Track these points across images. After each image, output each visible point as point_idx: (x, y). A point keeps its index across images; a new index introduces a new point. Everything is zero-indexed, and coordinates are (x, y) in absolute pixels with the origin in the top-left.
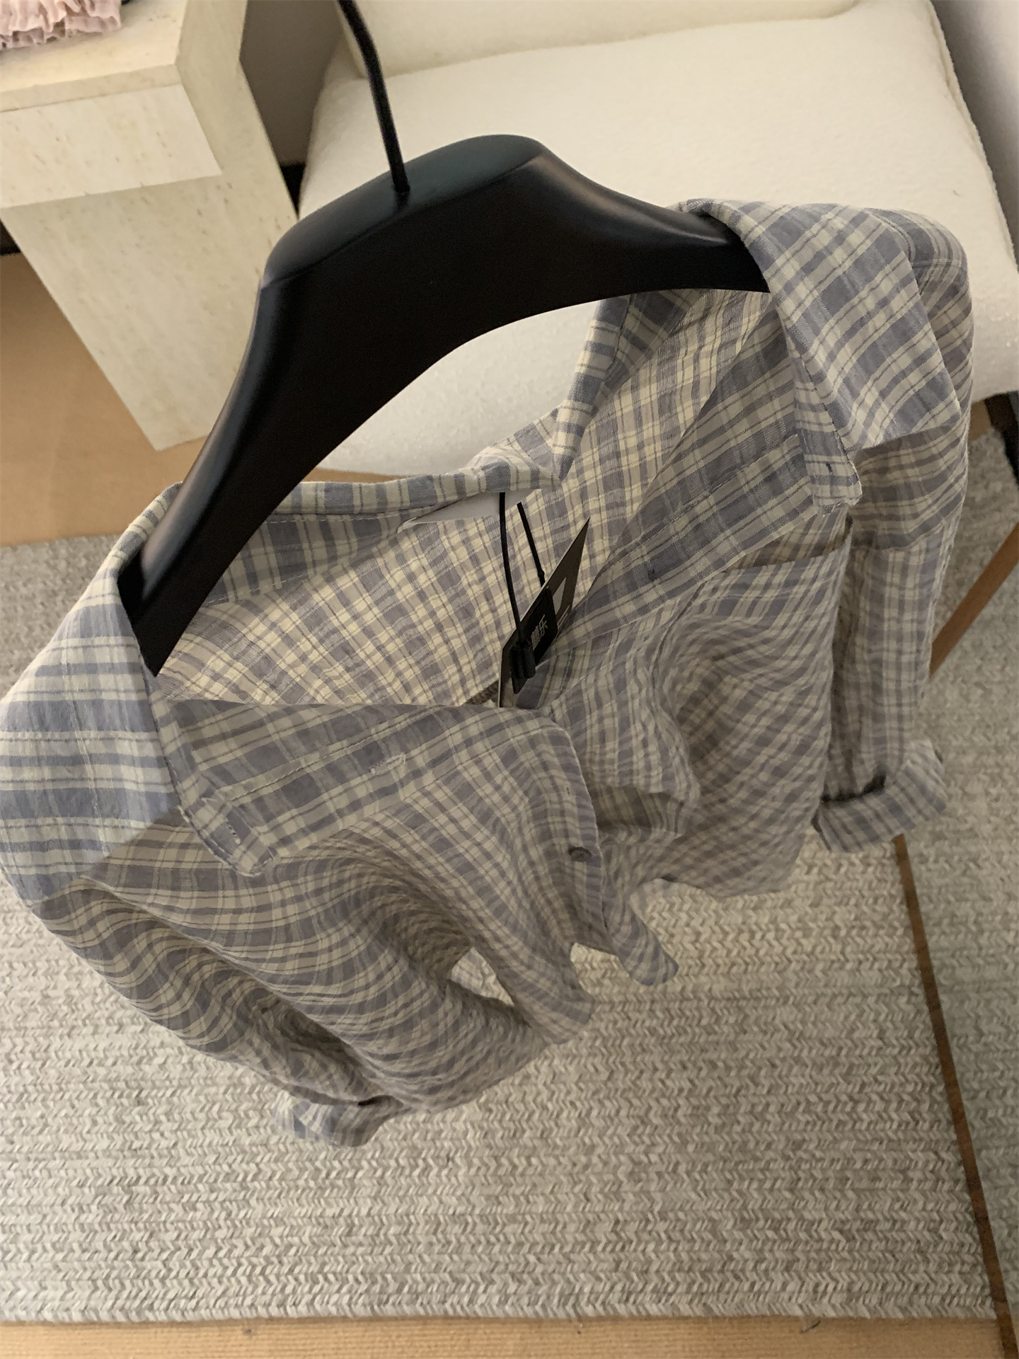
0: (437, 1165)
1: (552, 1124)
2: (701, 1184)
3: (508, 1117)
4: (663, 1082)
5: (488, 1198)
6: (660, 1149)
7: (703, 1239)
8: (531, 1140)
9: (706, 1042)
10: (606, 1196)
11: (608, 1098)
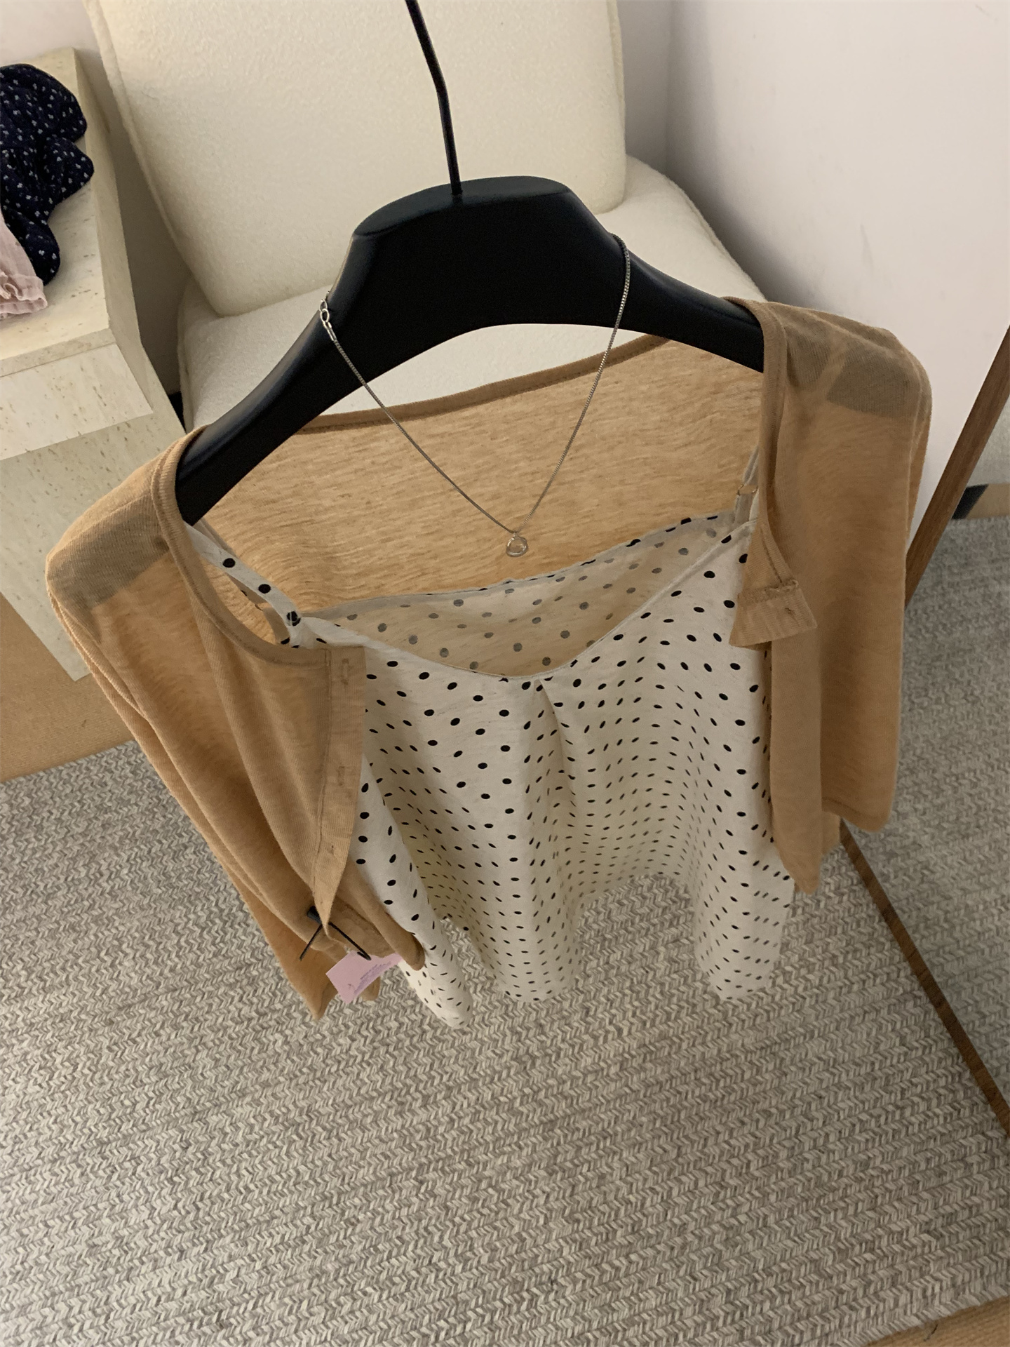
0: (543, 1291)
1: (639, 1215)
2: (793, 1229)
3: (596, 1222)
4: (727, 1142)
5: (601, 1308)
6: (746, 1208)
7: (811, 1282)
8: (624, 1237)
9: (754, 1094)
10: (711, 1270)
11: (683, 1174)
